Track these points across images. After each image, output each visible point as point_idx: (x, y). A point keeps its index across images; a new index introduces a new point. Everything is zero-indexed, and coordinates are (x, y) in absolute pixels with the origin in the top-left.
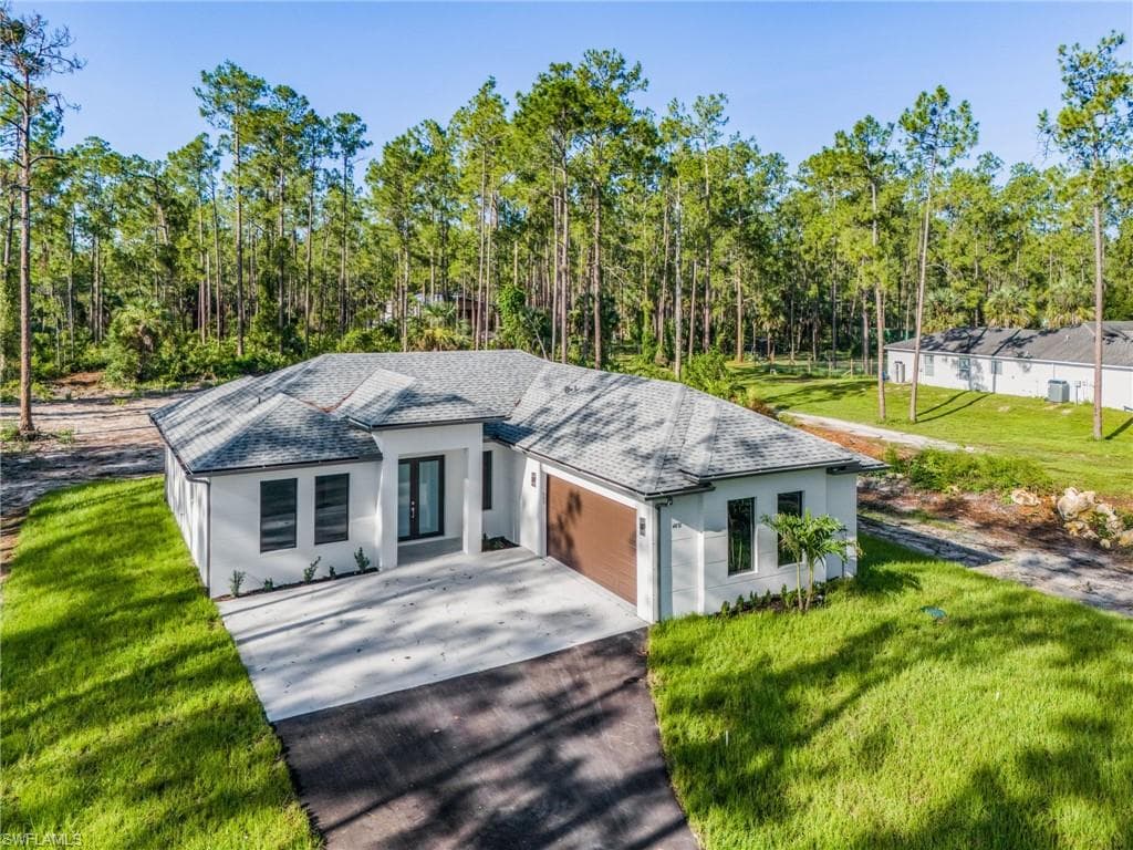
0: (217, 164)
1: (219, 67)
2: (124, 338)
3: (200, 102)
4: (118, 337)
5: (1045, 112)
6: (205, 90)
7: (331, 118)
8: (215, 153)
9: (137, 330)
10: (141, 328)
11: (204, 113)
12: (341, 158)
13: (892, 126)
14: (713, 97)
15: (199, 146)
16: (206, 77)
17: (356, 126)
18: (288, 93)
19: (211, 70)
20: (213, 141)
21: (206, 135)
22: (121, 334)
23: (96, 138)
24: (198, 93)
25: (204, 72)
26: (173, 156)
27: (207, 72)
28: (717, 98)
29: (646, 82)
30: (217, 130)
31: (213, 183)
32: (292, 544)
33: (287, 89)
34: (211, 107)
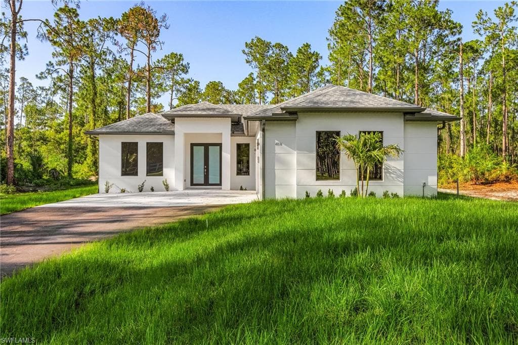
3: (245, 57)
6: (247, 50)
11: (248, 62)
15: (250, 79)
16: (247, 45)
18: (279, 46)
19: (249, 42)
24: (244, 52)
25: (246, 43)
32: (136, 174)
33: (279, 44)
34: (251, 58)
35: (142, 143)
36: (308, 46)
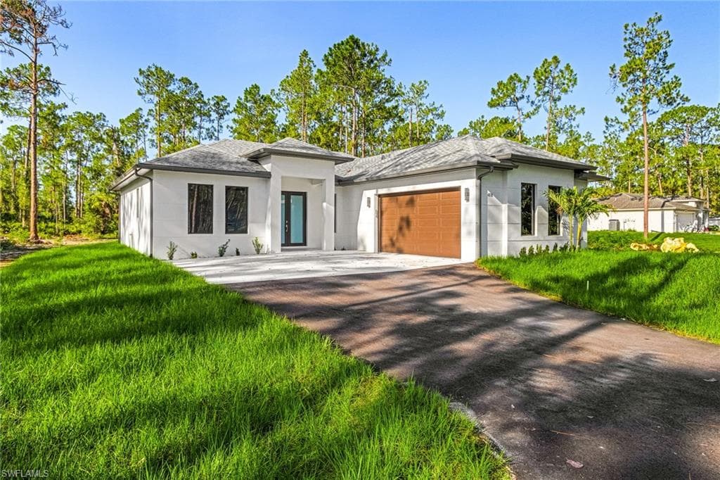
0: (147, 126)
1: (149, 67)
2: (94, 209)
3: (138, 87)
4: (90, 209)
5: (614, 66)
6: (141, 79)
7: (211, 98)
8: (146, 120)
9: (101, 204)
10: (103, 203)
11: (140, 94)
12: (216, 122)
13: (528, 78)
14: (421, 83)
15: (136, 116)
16: (141, 72)
17: (224, 104)
18: (186, 81)
19: (144, 69)
20: (145, 113)
21: (141, 109)
22: (92, 207)
23: (79, 113)
24: (137, 80)
25: (140, 69)
26: (122, 121)
27: (142, 69)
28: (423, 82)
29: (391, 60)
30: (147, 105)
31: (145, 135)
32: (210, 231)
33: (187, 79)
34: (144, 90)
35: (219, 186)
36: (256, 87)
